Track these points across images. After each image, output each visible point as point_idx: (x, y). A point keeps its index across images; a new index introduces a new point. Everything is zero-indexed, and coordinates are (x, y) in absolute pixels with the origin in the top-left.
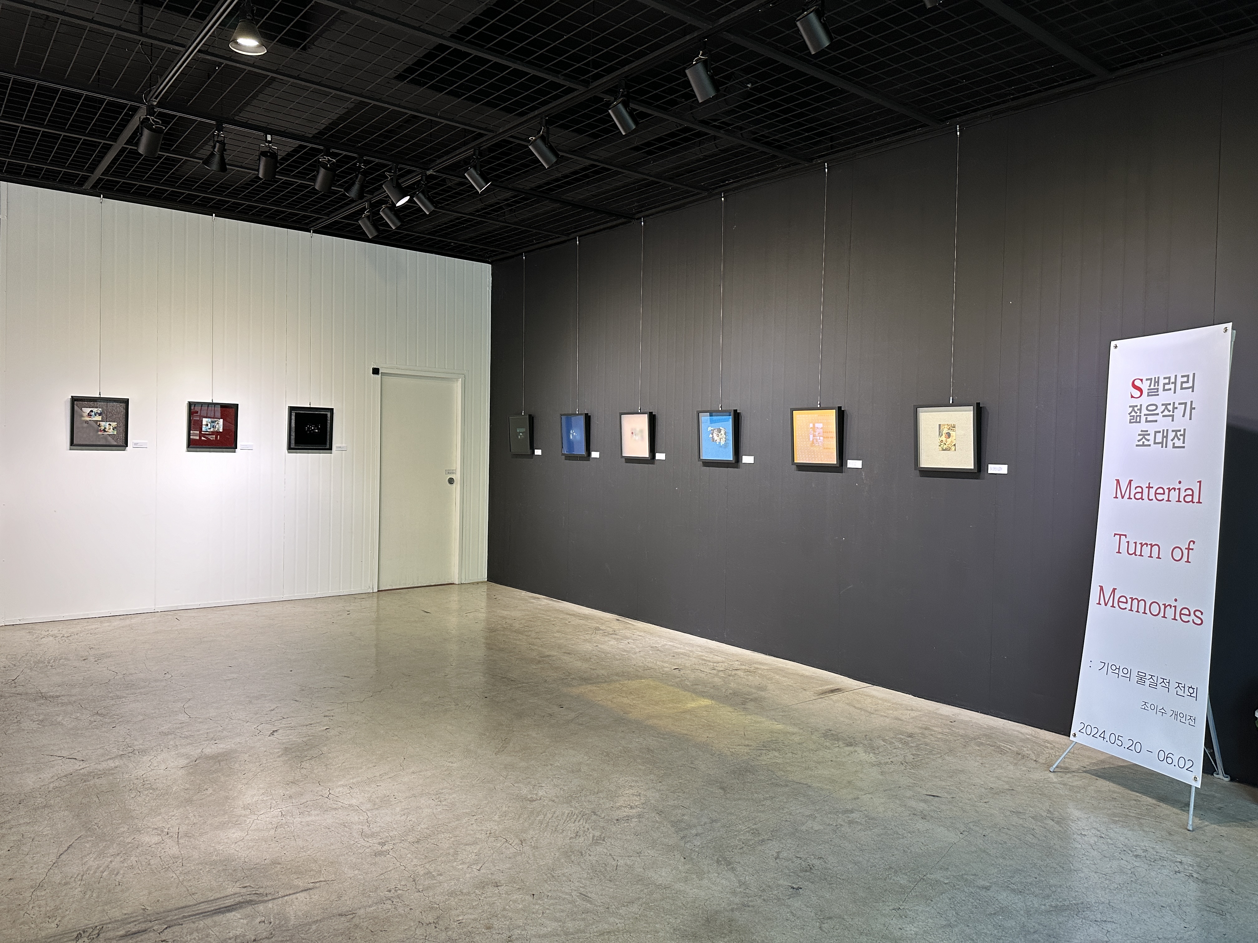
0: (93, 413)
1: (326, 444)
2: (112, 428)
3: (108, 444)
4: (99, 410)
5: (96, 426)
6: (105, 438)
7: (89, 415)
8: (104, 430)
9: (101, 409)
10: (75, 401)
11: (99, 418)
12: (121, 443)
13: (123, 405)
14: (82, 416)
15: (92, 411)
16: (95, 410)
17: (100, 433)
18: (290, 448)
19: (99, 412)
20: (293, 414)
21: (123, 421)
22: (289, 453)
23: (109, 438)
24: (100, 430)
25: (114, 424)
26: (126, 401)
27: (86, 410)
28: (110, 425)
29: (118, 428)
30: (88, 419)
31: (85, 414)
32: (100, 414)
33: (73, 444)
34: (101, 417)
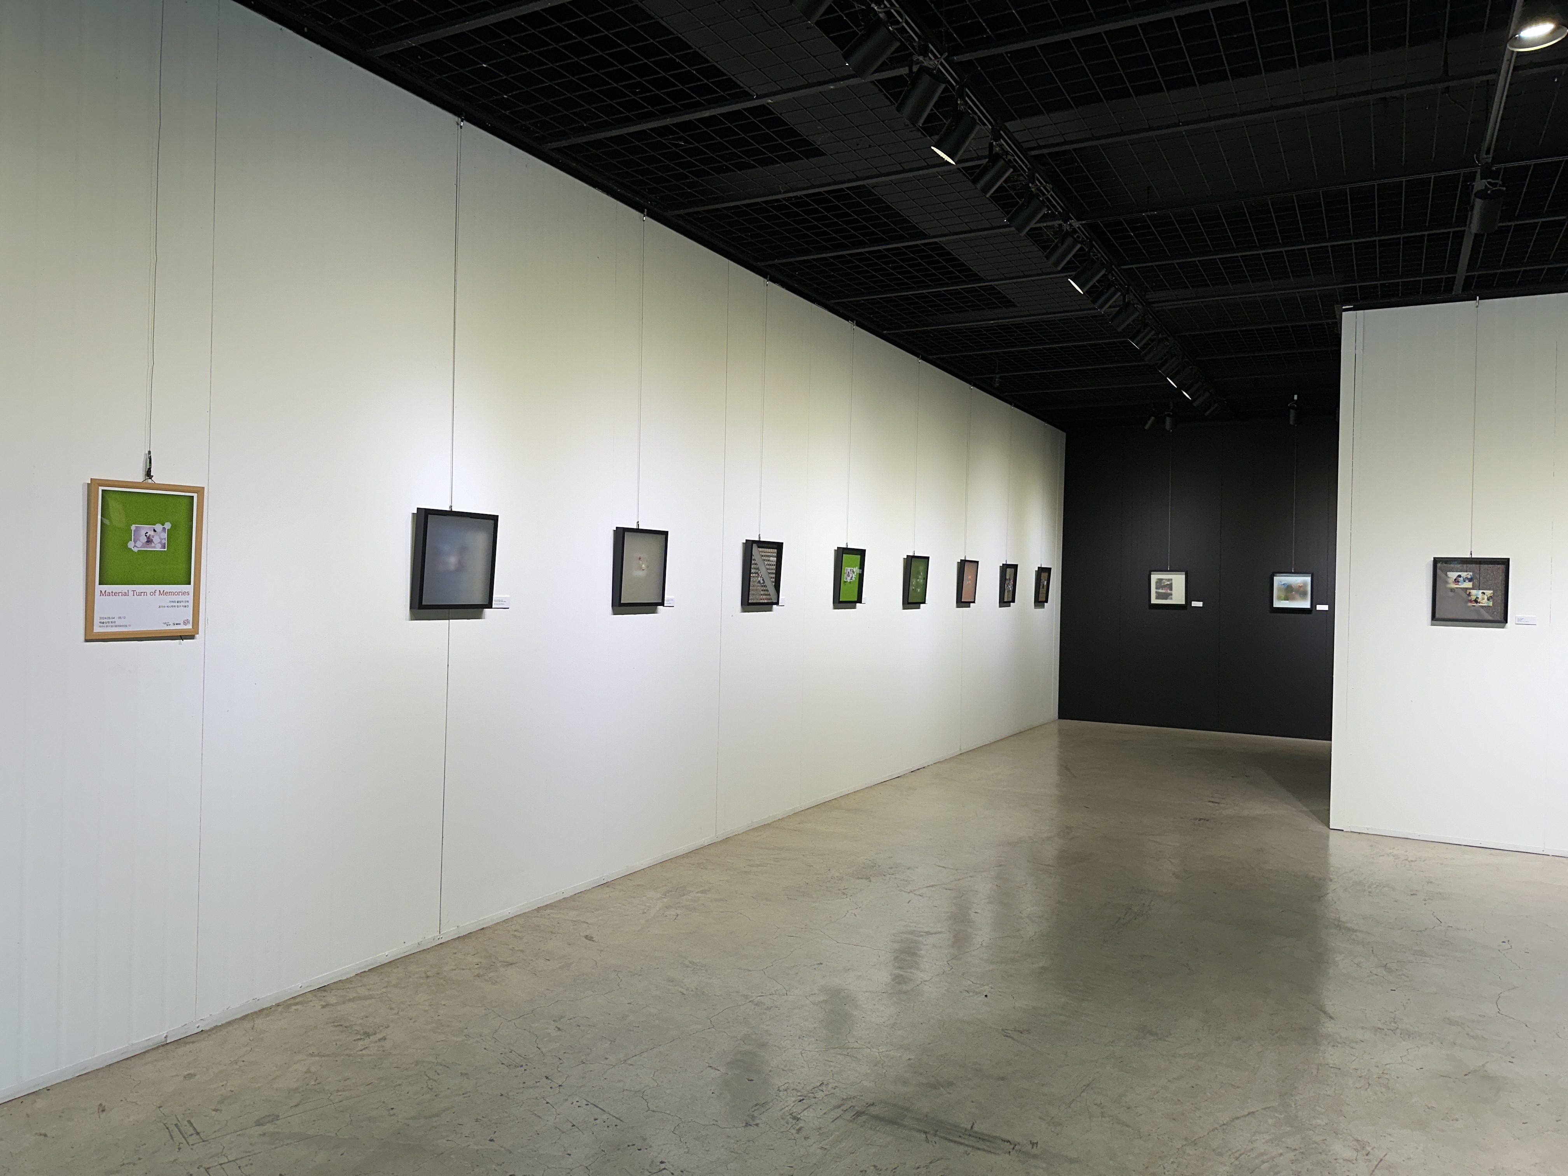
0: (1462, 579)
2: (1486, 598)
3: (1480, 618)
4: (1469, 575)
5: (1465, 596)
6: (1477, 611)
7: (1456, 581)
8: (1476, 601)
9: (1471, 573)
10: (1438, 563)
11: (1469, 585)
12: (1499, 617)
13: (1502, 567)
14: (1447, 583)
15: (1460, 576)
16: (1464, 574)
17: (1470, 604)
19: (1469, 577)
21: (1502, 588)
23: (1482, 611)
24: (1471, 601)
25: (1489, 593)
26: (1506, 562)
27: (1453, 575)
28: (1484, 593)
29: (1495, 598)
30: (1454, 586)
31: (1451, 580)
32: (1470, 580)
33: (1435, 618)
34: (1471, 583)
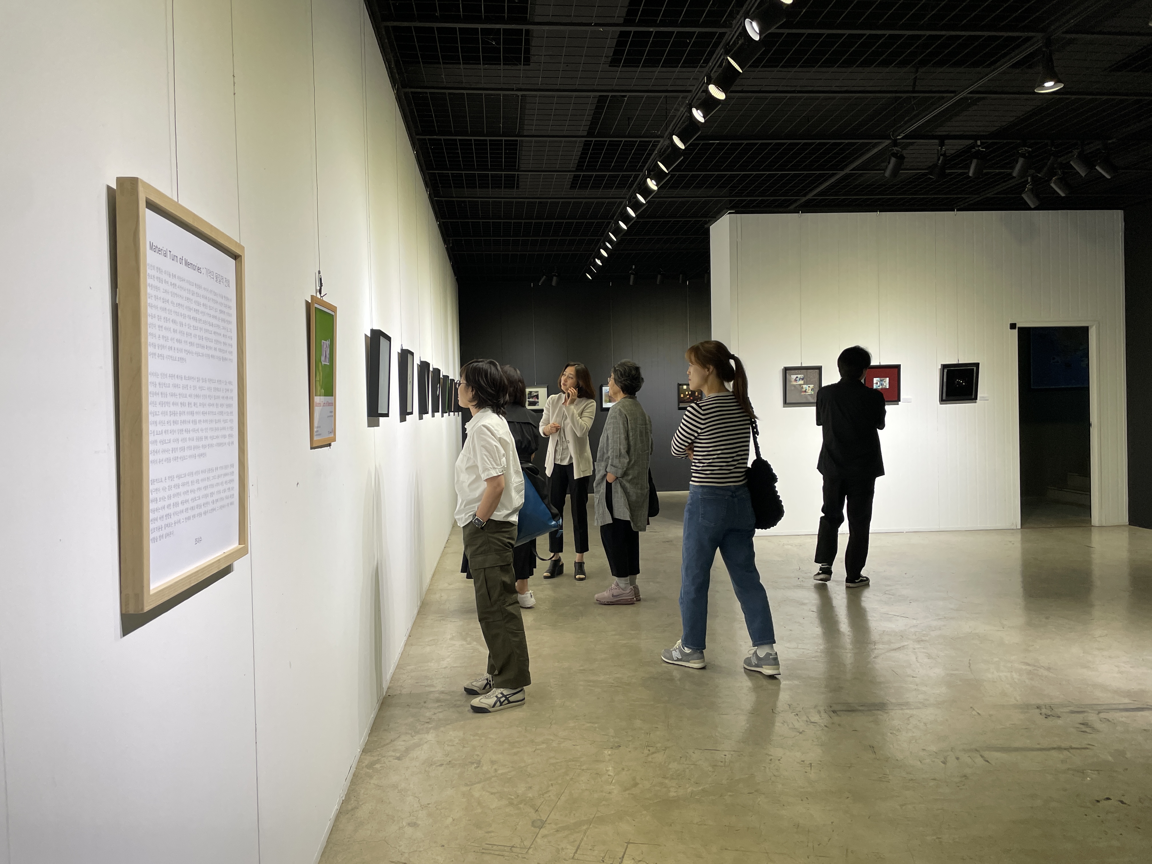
0: (798, 379)
1: (972, 395)
2: (810, 389)
3: (807, 401)
5: (800, 389)
6: (806, 397)
7: (796, 380)
8: (805, 391)
9: (803, 375)
10: (786, 370)
11: (801, 382)
13: (817, 371)
14: (791, 381)
15: (797, 377)
16: (799, 376)
18: (942, 401)
19: (802, 378)
20: (946, 371)
22: (941, 404)
24: (803, 392)
25: (812, 386)
26: (819, 368)
27: (794, 377)
28: (809, 387)
29: (814, 389)
30: (795, 383)
31: (793, 380)
32: (803, 379)
33: (786, 403)
34: (803, 381)
